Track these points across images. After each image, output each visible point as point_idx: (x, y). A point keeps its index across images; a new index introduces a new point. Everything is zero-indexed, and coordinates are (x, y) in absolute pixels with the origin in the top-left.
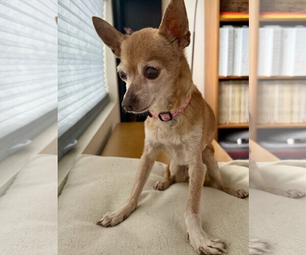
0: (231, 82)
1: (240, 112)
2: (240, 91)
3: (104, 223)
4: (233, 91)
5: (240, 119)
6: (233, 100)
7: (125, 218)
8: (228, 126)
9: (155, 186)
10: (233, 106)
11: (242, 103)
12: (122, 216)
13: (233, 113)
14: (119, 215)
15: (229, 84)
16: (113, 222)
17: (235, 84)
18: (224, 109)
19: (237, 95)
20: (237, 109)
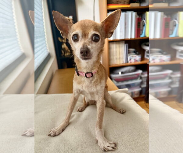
0: (114, 42)
1: (120, 58)
2: (120, 47)
3: (52, 134)
4: (116, 47)
5: (120, 61)
6: (116, 52)
7: (63, 130)
8: (114, 66)
9: (78, 110)
10: (116, 55)
11: (121, 53)
12: (61, 129)
13: (116, 59)
14: (60, 129)
15: (113, 44)
16: (57, 133)
17: (117, 43)
18: (112, 57)
19: (118, 49)
20: (118, 57)
